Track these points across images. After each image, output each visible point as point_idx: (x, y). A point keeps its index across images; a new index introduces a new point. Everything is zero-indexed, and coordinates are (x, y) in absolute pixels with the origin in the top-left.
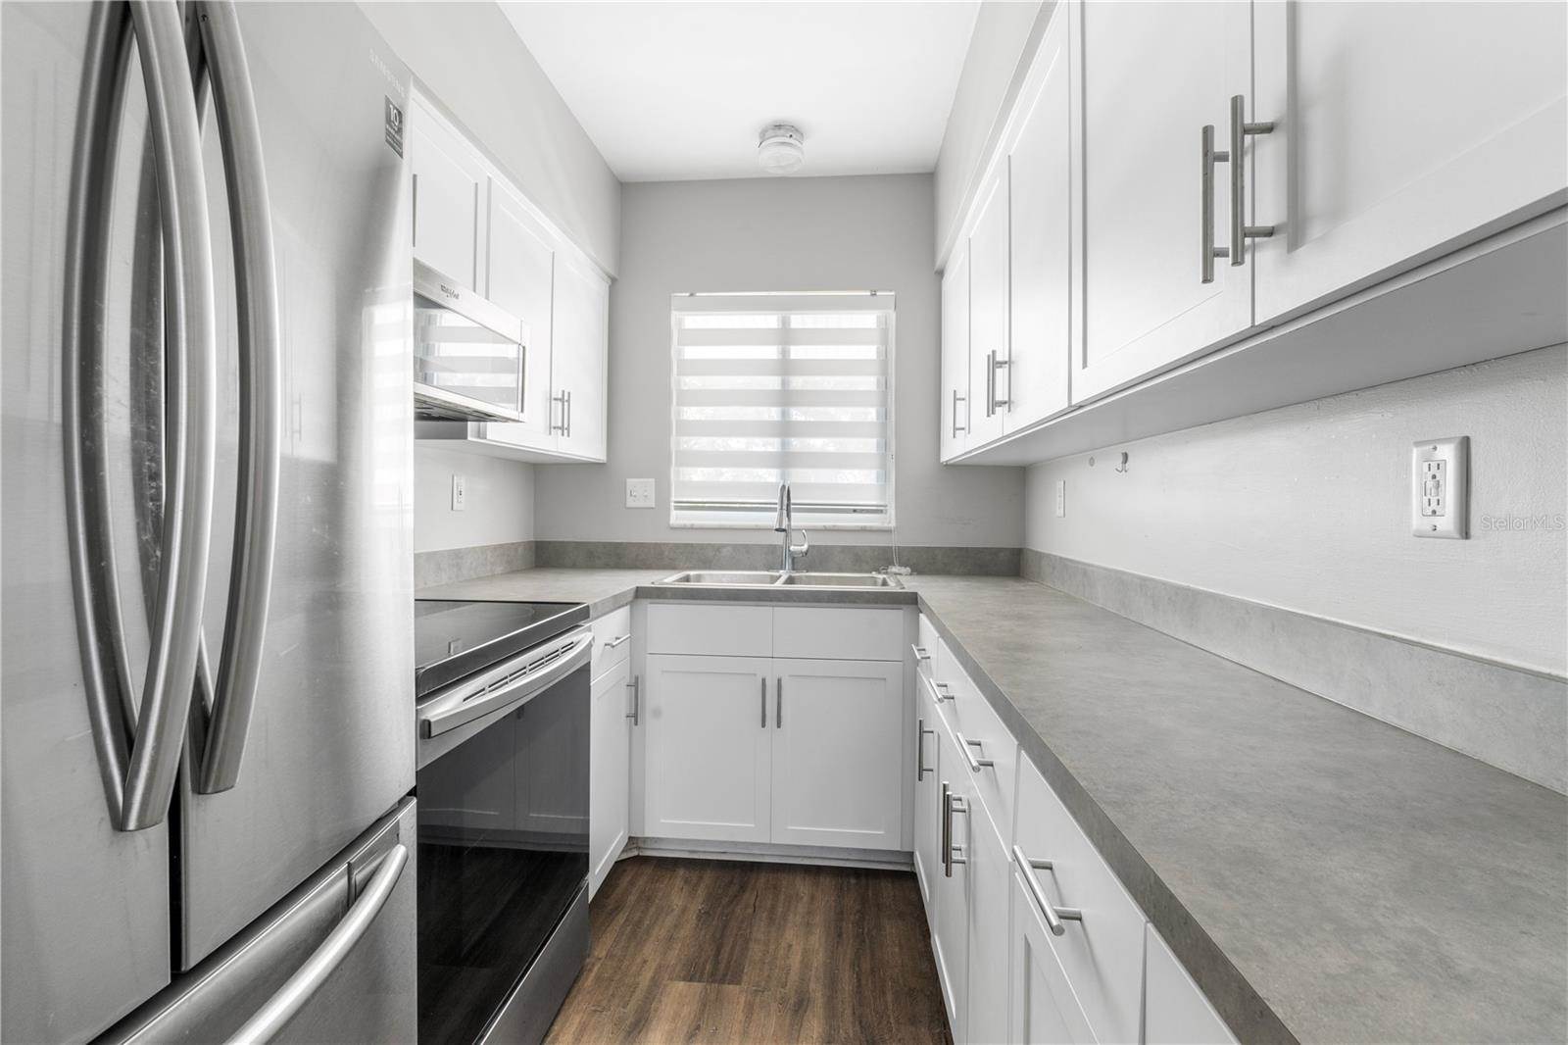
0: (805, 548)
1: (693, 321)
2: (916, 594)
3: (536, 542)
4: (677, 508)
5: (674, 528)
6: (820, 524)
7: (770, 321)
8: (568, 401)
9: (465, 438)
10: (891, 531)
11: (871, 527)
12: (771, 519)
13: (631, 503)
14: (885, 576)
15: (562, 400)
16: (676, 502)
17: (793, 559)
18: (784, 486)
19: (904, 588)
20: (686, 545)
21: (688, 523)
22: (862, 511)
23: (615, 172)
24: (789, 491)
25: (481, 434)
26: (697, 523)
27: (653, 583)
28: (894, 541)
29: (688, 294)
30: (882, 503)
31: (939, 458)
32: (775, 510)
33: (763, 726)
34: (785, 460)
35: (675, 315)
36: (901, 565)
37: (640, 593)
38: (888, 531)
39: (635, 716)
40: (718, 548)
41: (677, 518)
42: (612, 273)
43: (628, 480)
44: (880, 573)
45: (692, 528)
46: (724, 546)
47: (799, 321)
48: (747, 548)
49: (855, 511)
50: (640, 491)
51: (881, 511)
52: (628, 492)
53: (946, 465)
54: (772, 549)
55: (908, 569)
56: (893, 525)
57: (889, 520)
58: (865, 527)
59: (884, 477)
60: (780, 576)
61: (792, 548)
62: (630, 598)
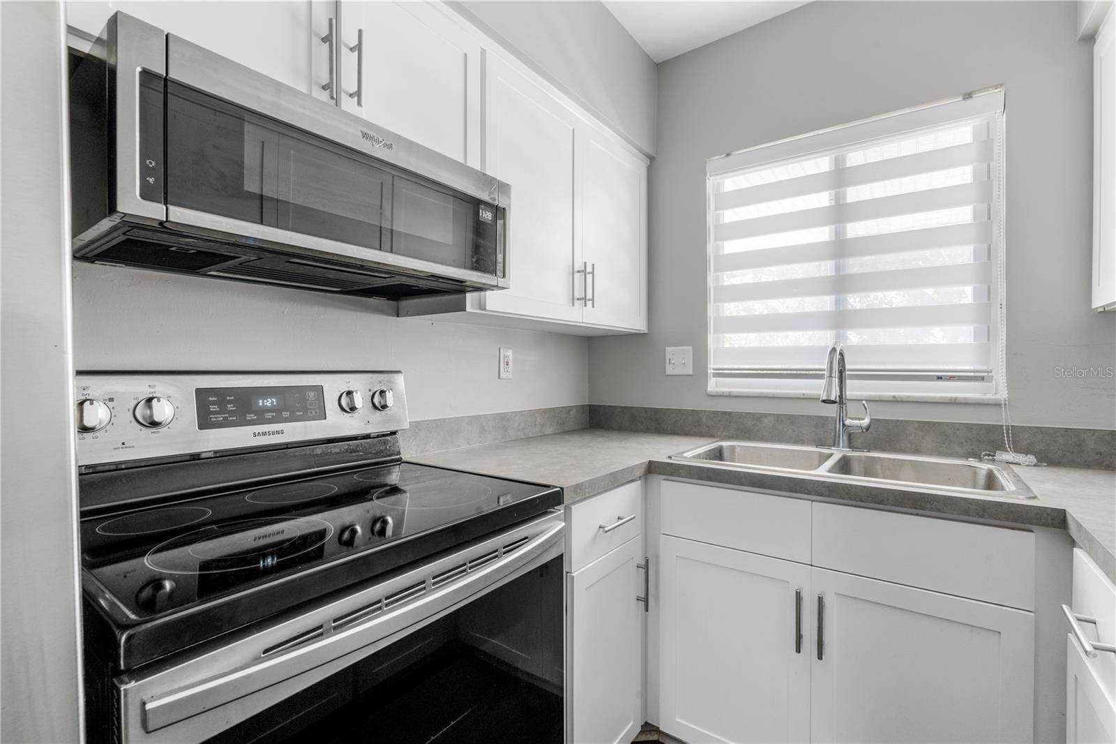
0: (866, 422)
1: (732, 183)
2: (1064, 511)
3: (590, 406)
4: (716, 375)
5: (712, 396)
6: (889, 394)
7: (821, 164)
8: (593, 273)
9: (465, 310)
10: (1000, 405)
11: (965, 399)
12: (817, 388)
13: (670, 370)
14: (991, 467)
15: (584, 271)
16: (714, 369)
17: (850, 435)
18: (834, 350)
19: (1035, 497)
20: (725, 413)
21: (726, 390)
22: (951, 378)
23: (649, 54)
24: (841, 354)
25: (482, 306)
26: (735, 390)
27: (670, 457)
28: (1005, 419)
29: (723, 156)
30: (985, 368)
31: (1091, 305)
32: (821, 377)
33: (798, 651)
34: (840, 320)
35: (711, 182)
36: (1018, 450)
37: (653, 469)
38: (997, 405)
39: (646, 601)
40: (759, 418)
41: (714, 385)
42: (649, 150)
43: (667, 348)
44: (981, 460)
45: (730, 396)
46: (765, 415)
47: (856, 158)
48: (792, 419)
49: (940, 378)
50: (678, 360)
51: (983, 378)
52: (667, 361)
53: (1104, 312)
54: (822, 421)
55: (1032, 459)
56: (1003, 395)
57: (998, 390)
58: (956, 398)
59: (987, 334)
60: (832, 455)
61: (848, 422)
62: (639, 472)
